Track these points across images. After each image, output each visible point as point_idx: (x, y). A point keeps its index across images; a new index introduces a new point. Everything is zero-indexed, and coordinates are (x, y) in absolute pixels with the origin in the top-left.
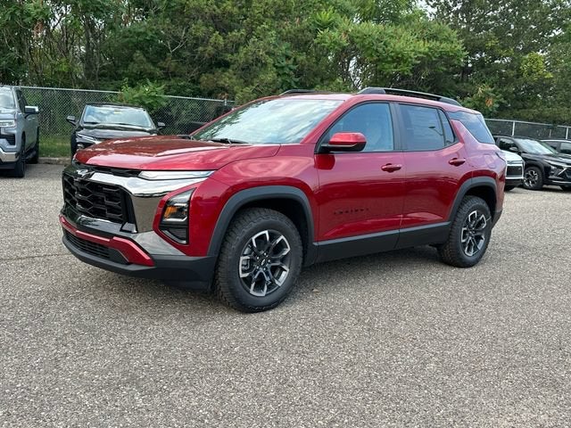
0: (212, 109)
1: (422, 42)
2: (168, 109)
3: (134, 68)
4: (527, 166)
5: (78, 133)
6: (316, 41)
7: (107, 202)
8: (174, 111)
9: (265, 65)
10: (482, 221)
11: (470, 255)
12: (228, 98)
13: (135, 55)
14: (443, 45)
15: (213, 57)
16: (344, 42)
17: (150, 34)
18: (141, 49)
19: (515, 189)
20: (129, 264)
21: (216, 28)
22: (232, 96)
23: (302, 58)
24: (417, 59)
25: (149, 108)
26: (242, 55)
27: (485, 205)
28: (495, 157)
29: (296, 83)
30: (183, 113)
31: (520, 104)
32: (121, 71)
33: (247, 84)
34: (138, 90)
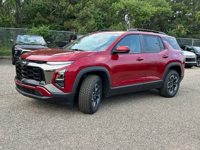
0: (69, 36)
1: (154, 7)
2: (51, 36)
3: (36, 19)
4: (198, 58)
5: (15, 46)
6: (111, 7)
7: (34, 73)
8: (53, 37)
9: (90, 17)
10: (176, 80)
11: (171, 93)
12: (75, 31)
13: (37, 14)
14: (163, 8)
15: (69, 14)
16: (123, 8)
17: (43, 5)
18: (40, 11)
19: (193, 67)
20: (42, 96)
21: (70, 3)
22: (77, 30)
23: (105, 14)
24: (153, 14)
25: (43, 36)
26: (81, 13)
27: (177, 73)
28: (180, 55)
29: (103, 25)
30: (57, 37)
31: (195, 32)
32: (31, 21)
33: (83, 25)
34: (38, 28)
